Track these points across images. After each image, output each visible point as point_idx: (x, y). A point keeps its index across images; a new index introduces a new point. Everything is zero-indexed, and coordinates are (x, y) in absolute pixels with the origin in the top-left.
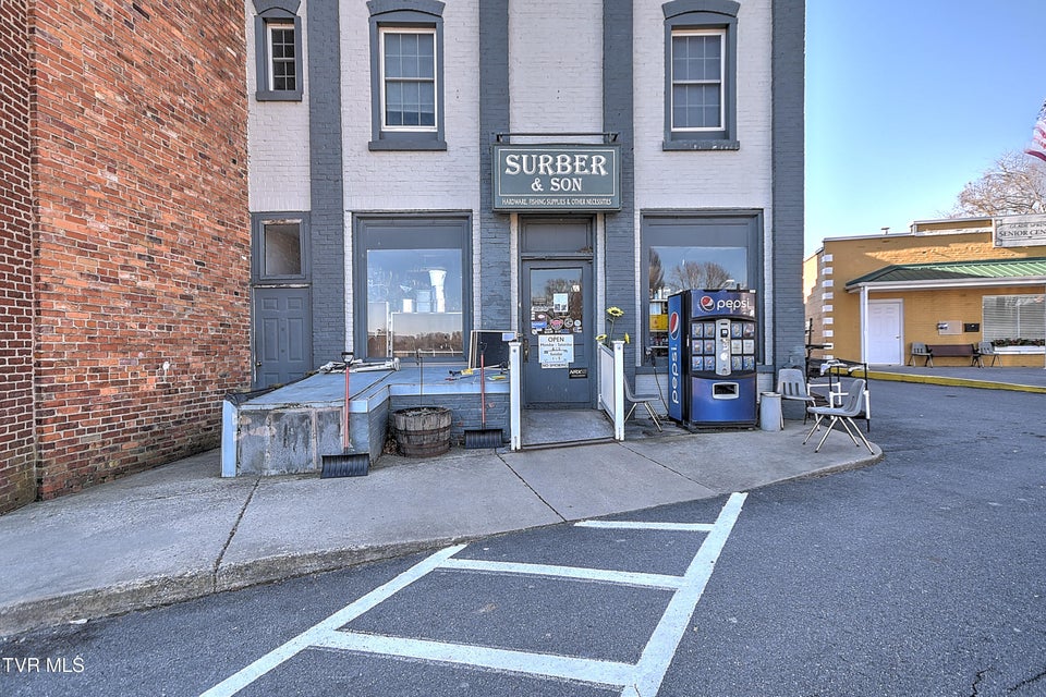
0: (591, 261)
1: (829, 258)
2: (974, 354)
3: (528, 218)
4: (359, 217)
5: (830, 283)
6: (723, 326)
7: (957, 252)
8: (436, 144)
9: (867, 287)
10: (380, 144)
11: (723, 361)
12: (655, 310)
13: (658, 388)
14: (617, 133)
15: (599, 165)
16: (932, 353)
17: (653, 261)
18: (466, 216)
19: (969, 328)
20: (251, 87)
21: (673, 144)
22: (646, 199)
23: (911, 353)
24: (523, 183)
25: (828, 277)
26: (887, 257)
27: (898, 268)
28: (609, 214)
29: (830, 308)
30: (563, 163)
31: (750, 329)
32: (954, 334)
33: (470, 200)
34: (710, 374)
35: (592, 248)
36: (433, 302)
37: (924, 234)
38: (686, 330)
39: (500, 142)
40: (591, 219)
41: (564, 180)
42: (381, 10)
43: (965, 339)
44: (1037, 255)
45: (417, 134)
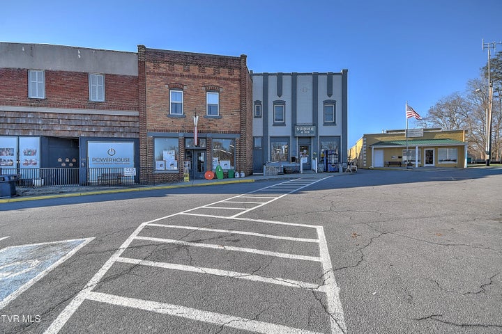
0: (310, 145)
1: (365, 139)
2: (400, 164)
3: (299, 137)
4: (271, 137)
6: (333, 156)
7: (396, 138)
8: (284, 124)
9: (373, 147)
10: (275, 125)
11: (333, 161)
12: (322, 153)
13: (322, 166)
14: (315, 124)
15: (312, 129)
16: (391, 164)
17: (321, 144)
18: (288, 137)
19: (399, 157)
20: (253, 116)
21: (325, 124)
22: (320, 134)
23: (385, 164)
24: (299, 132)
25: (365, 144)
26: (379, 139)
27: (381, 142)
28: (314, 137)
30: (306, 128)
32: (395, 159)
33: (289, 134)
34: (331, 164)
35: (311, 142)
37: (388, 134)
38: (327, 156)
39: (296, 125)
40: (310, 137)
41: (307, 131)
42: (275, 103)
43: (399, 160)
44: (415, 139)
45: (280, 122)
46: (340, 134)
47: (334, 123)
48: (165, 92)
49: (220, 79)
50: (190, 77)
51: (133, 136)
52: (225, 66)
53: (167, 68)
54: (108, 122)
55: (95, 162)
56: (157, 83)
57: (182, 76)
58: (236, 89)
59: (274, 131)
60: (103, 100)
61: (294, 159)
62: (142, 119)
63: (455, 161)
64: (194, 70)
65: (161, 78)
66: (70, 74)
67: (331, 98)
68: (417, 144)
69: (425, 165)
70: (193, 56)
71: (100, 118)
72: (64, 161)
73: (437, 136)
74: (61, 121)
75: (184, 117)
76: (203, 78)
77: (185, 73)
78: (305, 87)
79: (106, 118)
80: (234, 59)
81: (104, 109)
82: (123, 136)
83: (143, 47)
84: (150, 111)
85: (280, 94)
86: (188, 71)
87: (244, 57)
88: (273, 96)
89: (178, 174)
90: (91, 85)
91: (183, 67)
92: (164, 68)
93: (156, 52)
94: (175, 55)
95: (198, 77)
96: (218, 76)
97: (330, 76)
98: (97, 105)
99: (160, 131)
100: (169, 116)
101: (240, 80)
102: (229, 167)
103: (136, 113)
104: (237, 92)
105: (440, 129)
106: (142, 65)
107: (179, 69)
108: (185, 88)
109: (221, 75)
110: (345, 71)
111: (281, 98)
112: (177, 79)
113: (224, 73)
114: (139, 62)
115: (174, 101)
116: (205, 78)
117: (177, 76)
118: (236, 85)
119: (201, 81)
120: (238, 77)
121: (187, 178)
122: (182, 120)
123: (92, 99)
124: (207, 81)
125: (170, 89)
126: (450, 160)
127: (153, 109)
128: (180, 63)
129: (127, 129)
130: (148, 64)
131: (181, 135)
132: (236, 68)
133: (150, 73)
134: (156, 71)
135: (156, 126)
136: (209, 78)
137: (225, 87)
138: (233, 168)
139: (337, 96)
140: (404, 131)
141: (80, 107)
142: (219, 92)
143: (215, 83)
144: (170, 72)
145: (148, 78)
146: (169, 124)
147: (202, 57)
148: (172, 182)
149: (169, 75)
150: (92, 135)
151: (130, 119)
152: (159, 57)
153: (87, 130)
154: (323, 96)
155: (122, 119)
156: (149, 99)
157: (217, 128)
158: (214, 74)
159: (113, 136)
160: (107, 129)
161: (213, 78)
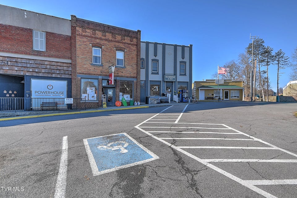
0: (172, 86)
1: (195, 84)
2: (213, 98)
3: (166, 82)
4: (150, 81)
5: (195, 88)
6: (185, 93)
7: (211, 84)
8: (158, 73)
9: (200, 89)
10: (152, 73)
11: (185, 96)
12: (178, 91)
14: (175, 74)
15: (174, 77)
16: (208, 98)
18: (161, 81)
21: (181, 75)
22: (178, 80)
23: (205, 98)
24: (167, 79)
25: (195, 87)
26: (203, 84)
27: (204, 86)
28: (175, 82)
29: (195, 91)
30: (171, 77)
31: (188, 93)
32: (210, 96)
33: (161, 80)
34: (184, 97)
35: (173, 85)
36: (156, 90)
37: (207, 81)
38: (182, 93)
39: (164, 74)
40: (172, 82)
41: (171, 78)
42: (153, 60)
43: (212, 96)
44: (220, 85)
45: (155, 72)
46: (188, 81)
47: (185, 75)
48: (90, 49)
49: (125, 43)
50: (106, 40)
51: (67, 76)
52: (128, 36)
53: (91, 33)
54: (48, 66)
55: (37, 94)
56: (84, 42)
57: (101, 39)
58: (134, 50)
59: (152, 77)
60: (44, 50)
61: (163, 95)
62: (73, 65)
63: (238, 97)
64: (109, 36)
65: (87, 39)
66: (17, 28)
67: (184, 60)
68: (221, 88)
69: (225, 99)
70: (109, 27)
71: (42, 63)
72: (8, 93)
73: (230, 84)
74: (9, 62)
75: (102, 65)
76: (114, 41)
77: (103, 37)
78: (170, 52)
79: (46, 63)
80: (133, 32)
81: (45, 56)
82: (59, 77)
83: (75, 16)
84: (79, 60)
85: (155, 55)
86: (105, 36)
87: (139, 31)
88: (151, 56)
89: (98, 103)
90: (34, 39)
91: (101, 33)
92: (89, 32)
93: (84, 21)
94: (97, 25)
95: (112, 41)
96: (124, 41)
97: (183, 47)
98: (39, 53)
99: (85, 74)
100: (92, 64)
101: (137, 45)
102: (129, 99)
103: (69, 61)
104: (135, 53)
105: (231, 80)
106: (73, 29)
107: (99, 34)
108: (103, 47)
109: (126, 41)
110: (191, 46)
111: (157, 58)
112: (98, 41)
113: (127, 40)
114: (72, 26)
115: (95, 55)
116: (116, 42)
117: (97, 38)
118: (134, 48)
119: (113, 43)
120: (136, 43)
121: (105, 106)
122: (101, 68)
123: (35, 48)
124: (117, 44)
125: (93, 46)
126: (236, 97)
127: (81, 59)
128: (100, 31)
129: (62, 72)
130: (77, 28)
131: (100, 77)
132: (135, 37)
133: (79, 35)
134: (83, 34)
135: (83, 71)
136: (118, 42)
137: (128, 49)
138: (132, 99)
139: (187, 59)
140: (214, 80)
141: (26, 53)
142: (124, 51)
143: (121, 45)
144: (93, 36)
145: (78, 38)
146: (92, 69)
147: (114, 28)
148: (94, 108)
149: (92, 37)
150: (35, 74)
151: (65, 65)
152: (86, 25)
153: (31, 70)
154: (179, 59)
155: (59, 64)
156: (78, 52)
157: (123, 74)
158: (122, 40)
159: (51, 76)
160: (47, 71)
161: (120, 43)
